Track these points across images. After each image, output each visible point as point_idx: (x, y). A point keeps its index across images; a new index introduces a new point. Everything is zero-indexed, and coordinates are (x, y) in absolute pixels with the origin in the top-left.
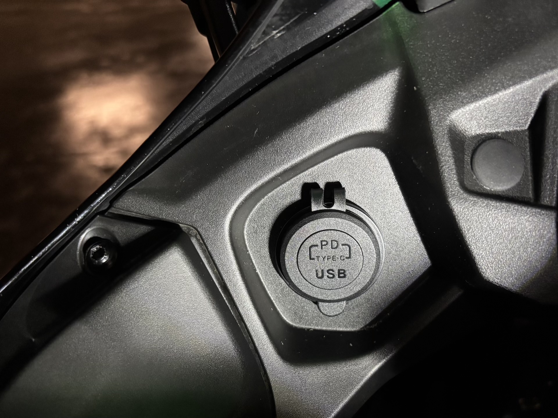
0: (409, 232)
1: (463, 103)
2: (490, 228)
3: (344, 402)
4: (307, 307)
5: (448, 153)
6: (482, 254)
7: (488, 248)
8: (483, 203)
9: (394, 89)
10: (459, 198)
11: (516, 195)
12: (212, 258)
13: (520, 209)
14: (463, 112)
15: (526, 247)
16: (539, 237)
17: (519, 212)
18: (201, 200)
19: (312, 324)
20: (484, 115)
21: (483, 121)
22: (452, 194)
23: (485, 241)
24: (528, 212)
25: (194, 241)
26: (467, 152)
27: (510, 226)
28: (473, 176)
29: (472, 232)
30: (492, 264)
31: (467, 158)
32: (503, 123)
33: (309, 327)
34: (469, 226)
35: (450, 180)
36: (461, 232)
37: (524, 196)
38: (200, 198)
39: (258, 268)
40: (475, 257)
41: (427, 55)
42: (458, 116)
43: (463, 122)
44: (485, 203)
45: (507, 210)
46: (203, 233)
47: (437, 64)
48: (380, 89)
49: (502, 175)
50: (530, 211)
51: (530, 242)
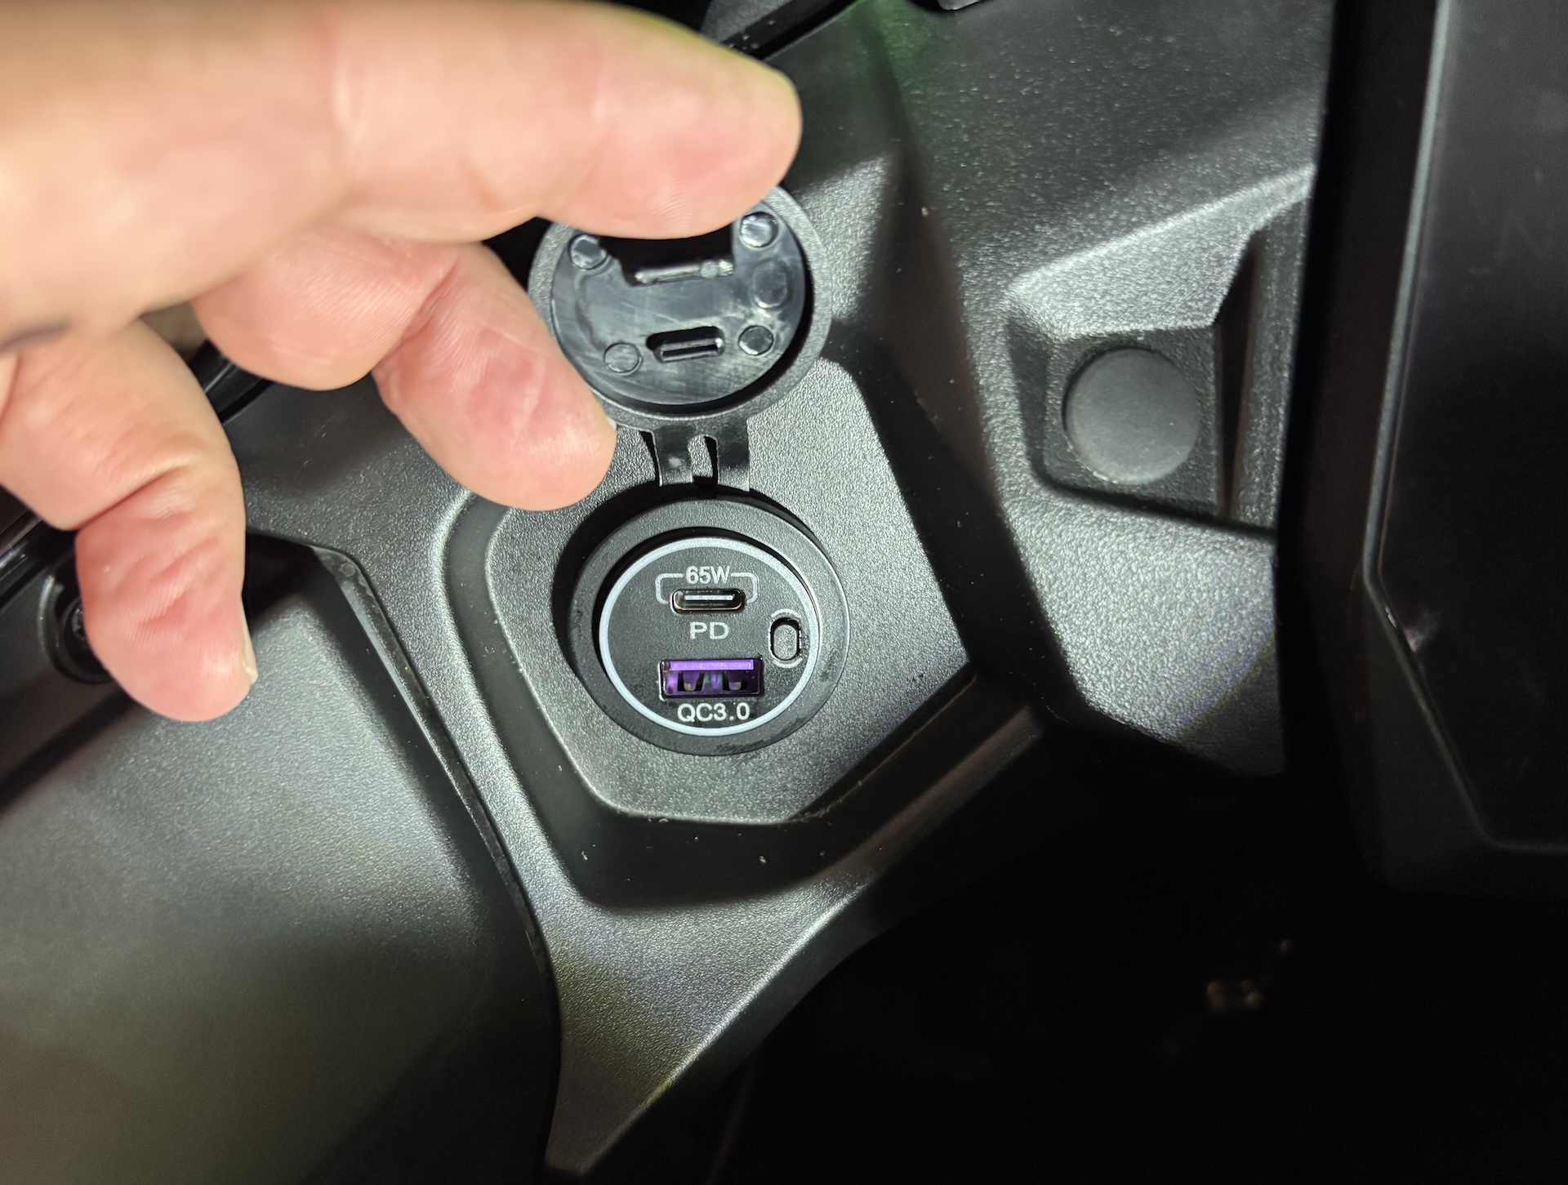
0: (913, 578)
1: (1045, 254)
2: (1105, 580)
3: (739, 1006)
4: (652, 764)
5: (1005, 385)
6: (1083, 643)
7: (1099, 631)
8: (1087, 516)
9: (873, 212)
10: (1029, 502)
11: (1174, 498)
12: (397, 636)
13: (1184, 533)
14: (1045, 277)
15: (1196, 630)
16: (1230, 604)
17: (1180, 542)
18: (369, 485)
19: (666, 807)
20: (1101, 288)
21: (1097, 301)
22: (1011, 490)
23: (1092, 612)
24: (1202, 541)
25: (349, 592)
26: (1055, 382)
27: (1157, 576)
28: (1066, 445)
29: (1060, 589)
30: (1110, 669)
31: (1054, 400)
32: (1149, 309)
33: (659, 814)
34: (1052, 572)
35: (1006, 455)
36: (1033, 587)
37: (1197, 498)
38: (365, 480)
39: (524, 661)
40: (1065, 652)
41: (957, 126)
42: (1032, 288)
43: (1046, 305)
44: (1094, 515)
45: (1148, 536)
46: (373, 572)
47: (982, 150)
48: (836, 210)
49: (1141, 445)
50: (1207, 538)
51: (1207, 617)
